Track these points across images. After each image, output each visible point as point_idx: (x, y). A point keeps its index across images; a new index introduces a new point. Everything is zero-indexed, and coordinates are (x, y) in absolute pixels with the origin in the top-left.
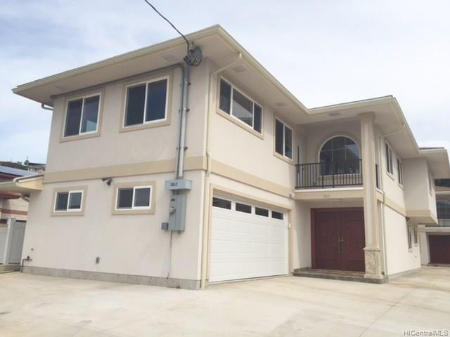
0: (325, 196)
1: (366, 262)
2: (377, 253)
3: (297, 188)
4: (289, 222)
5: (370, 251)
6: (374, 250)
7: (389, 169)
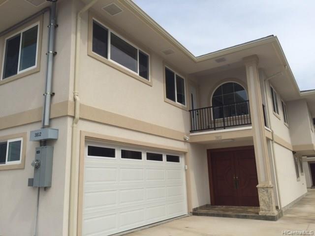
0: (218, 137)
1: (260, 199)
2: (270, 190)
3: (191, 131)
4: (186, 164)
5: (263, 188)
6: (267, 187)
7: (275, 110)
